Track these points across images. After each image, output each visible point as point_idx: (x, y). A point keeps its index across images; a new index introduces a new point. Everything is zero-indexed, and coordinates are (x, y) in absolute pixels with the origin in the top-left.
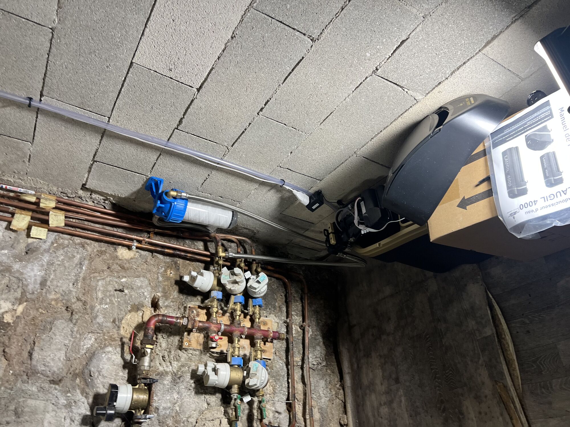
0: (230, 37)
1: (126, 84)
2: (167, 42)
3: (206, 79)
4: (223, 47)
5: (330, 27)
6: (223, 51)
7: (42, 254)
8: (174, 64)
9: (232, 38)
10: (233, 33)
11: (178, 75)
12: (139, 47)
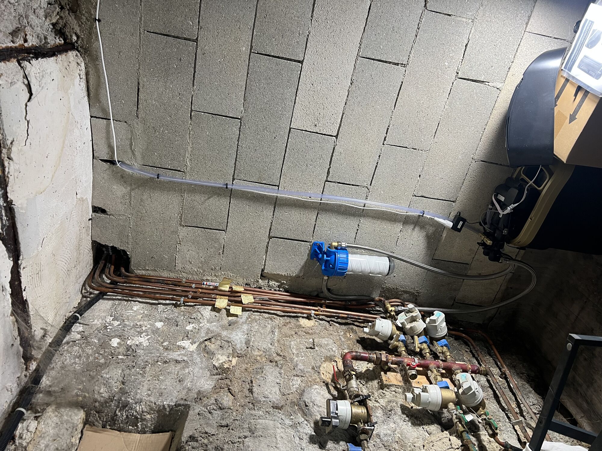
0: (350, 84)
1: (287, 150)
2: (311, 103)
3: (340, 125)
4: (347, 94)
5: (413, 51)
6: (348, 97)
7: (241, 325)
8: (318, 120)
9: (351, 84)
10: (351, 80)
11: (321, 129)
12: (294, 114)
